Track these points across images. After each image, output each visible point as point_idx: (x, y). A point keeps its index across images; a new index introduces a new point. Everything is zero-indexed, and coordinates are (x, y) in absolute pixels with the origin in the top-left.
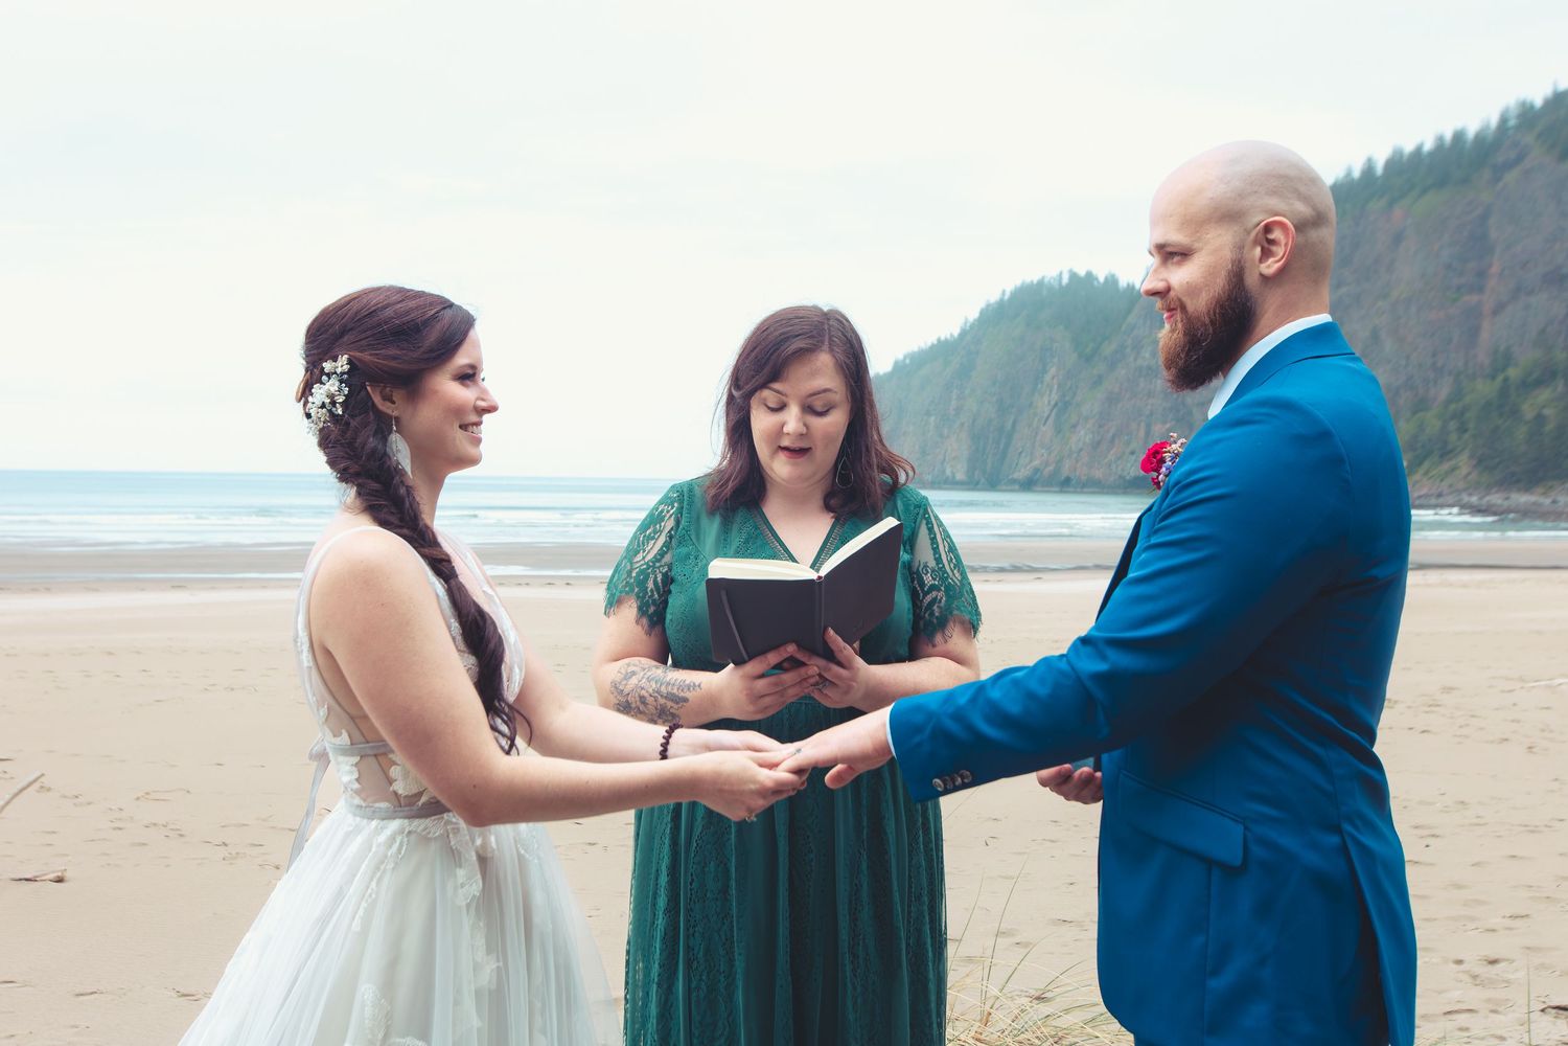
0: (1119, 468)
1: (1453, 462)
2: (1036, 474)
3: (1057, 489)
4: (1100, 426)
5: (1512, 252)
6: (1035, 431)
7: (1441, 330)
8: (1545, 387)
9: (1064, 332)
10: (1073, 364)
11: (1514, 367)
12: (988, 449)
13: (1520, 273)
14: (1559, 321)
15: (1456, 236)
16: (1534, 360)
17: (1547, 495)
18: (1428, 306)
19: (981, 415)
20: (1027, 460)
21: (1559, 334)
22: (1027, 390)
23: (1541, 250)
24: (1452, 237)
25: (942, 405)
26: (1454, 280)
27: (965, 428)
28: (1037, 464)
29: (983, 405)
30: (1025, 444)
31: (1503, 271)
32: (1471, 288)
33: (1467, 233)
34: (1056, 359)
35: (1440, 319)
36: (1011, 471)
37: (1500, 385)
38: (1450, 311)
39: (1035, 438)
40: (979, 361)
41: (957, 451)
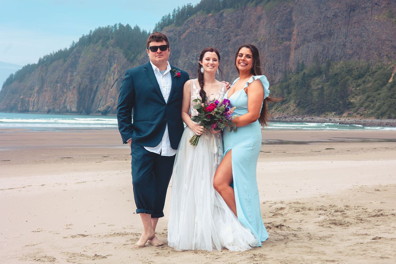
1: (287, 105)
2: (108, 109)
5: (302, 26)
6: (107, 91)
7: (276, 55)
8: (318, 77)
9: (120, 49)
10: (124, 63)
11: (306, 69)
12: (86, 98)
13: (305, 34)
14: (320, 53)
15: (281, 19)
16: (313, 67)
17: (326, 118)
18: (272, 45)
19: (82, 83)
20: (104, 103)
21: (320, 58)
22: (103, 73)
23: (313, 26)
24: (280, 19)
25: (63, 79)
26: (280, 36)
27: (76, 89)
28: (109, 105)
29: (83, 79)
30: (103, 96)
31: (298, 33)
32: (287, 39)
33: (285, 18)
34: (116, 61)
35: (276, 50)
36: (97, 107)
37: (302, 76)
38: (280, 47)
39: (107, 93)
40: (80, 60)
41: (72, 99)
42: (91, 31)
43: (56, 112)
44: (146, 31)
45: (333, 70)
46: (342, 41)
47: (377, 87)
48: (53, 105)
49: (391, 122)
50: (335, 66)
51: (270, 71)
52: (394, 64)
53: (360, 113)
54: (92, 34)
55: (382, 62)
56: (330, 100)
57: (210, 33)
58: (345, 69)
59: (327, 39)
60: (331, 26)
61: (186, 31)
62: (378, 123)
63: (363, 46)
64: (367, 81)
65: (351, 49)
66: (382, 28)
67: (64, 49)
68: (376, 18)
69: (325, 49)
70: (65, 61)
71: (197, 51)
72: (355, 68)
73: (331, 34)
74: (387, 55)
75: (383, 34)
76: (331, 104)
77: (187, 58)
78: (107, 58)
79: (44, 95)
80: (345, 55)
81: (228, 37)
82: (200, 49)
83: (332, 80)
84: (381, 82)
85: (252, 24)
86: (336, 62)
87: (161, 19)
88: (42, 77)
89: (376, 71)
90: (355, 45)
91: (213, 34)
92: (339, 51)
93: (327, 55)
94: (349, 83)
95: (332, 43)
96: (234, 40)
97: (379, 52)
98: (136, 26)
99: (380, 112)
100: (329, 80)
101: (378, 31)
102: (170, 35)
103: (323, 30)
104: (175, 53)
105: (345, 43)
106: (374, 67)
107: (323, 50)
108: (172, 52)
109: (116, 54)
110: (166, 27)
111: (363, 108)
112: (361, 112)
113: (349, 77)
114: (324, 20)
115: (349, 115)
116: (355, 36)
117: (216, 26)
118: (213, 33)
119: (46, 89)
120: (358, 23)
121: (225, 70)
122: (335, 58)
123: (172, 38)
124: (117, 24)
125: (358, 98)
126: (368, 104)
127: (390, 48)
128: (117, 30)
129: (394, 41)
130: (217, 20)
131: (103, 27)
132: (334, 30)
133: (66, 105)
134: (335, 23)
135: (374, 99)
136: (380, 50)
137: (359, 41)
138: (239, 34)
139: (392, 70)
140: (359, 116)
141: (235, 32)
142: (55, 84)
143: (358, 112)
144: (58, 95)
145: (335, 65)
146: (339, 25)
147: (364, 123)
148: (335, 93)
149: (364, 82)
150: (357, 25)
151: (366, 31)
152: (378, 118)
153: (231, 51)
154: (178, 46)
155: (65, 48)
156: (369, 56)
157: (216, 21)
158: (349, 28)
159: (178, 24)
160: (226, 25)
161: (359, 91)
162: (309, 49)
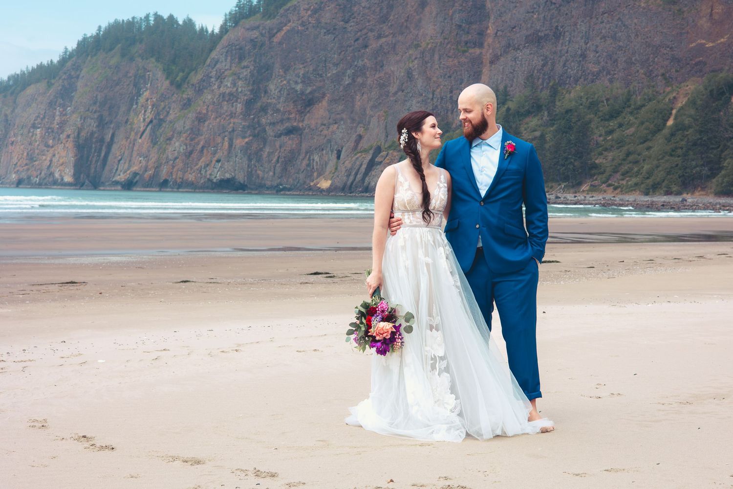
0: (208, 172)
2: (135, 177)
3: (158, 189)
4: (192, 140)
5: (503, 19)
6: (132, 143)
7: (455, 74)
8: (534, 116)
9: (155, 63)
10: (165, 89)
11: (511, 100)
12: (91, 157)
13: (509, 34)
14: (537, 70)
15: (464, 5)
16: (525, 97)
17: (550, 193)
18: (447, 55)
19: (84, 128)
20: (126, 166)
21: (539, 79)
22: (123, 109)
23: (524, 18)
24: (462, 5)
25: (46, 120)
26: (463, 36)
27: (71, 139)
28: (136, 170)
29: (86, 121)
30: (124, 154)
31: (497, 33)
32: (475, 44)
33: (471, 3)
34: (149, 85)
35: (455, 65)
36: (113, 174)
37: (504, 114)
38: (461, 60)
39: (133, 148)
40: (80, 84)
41: (64, 158)
42: (100, 27)
43: (32, 185)
44: (206, 28)
45: (562, 103)
46: (579, 48)
47: (645, 136)
48: (28, 169)
49: (672, 200)
50: (567, 95)
51: (444, 105)
52: (677, 92)
53: (614, 185)
54: (101, 33)
55: (654, 87)
56: (557, 160)
57: (328, 32)
58: (584, 100)
59: (550, 43)
60: (559, 19)
61: (282, 27)
62: (647, 204)
63: (619, 57)
64: (626, 123)
65: (596, 63)
66: (654, 24)
67: (48, 61)
68: (643, 5)
69: (547, 63)
70: (50, 85)
71: (304, 67)
72: (604, 99)
73: (557, 35)
74: (663, 75)
75: (657, 34)
76: (559, 167)
77: (285, 80)
78: (130, 80)
79: (10, 151)
80: (584, 74)
81: (364, 39)
82: (310, 63)
83: (561, 123)
84: (652, 126)
85: (408, 16)
86: (567, 88)
87: (235, 5)
88: (6, 115)
89: (643, 106)
90: (604, 56)
91: (334, 34)
92: (574, 67)
93: (552, 73)
94: (592, 128)
95: (561, 51)
96: (374, 45)
97: (649, 69)
98: (188, 18)
99: (650, 182)
100: (555, 121)
101: (646, 29)
102: (253, 36)
103: (543, 27)
104: (263, 71)
105: (585, 50)
106: (639, 98)
107: (543, 66)
108: (257, 68)
109: (148, 72)
110: (244, 20)
111: (619, 174)
112: (615, 182)
113: (592, 116)
114: (544, 7)
115: (594, 189)
116: (604, 37)
117: (340, 18)
118: (334, 32)
119: (14, 139)
120: (609, 14)
121: (359, 103)
122: (566, 81)
123: (256, 41)
124: (149, 13)
125: (610, 155)
126: (628, 167)
127: (668, 61)
128: (151, 26)
129: (676, 47)
130: (342, 7)
131: (123, 21)
132: (564, 27)
133: (52, 170)
134: (567, 14)
135: (640, 157)
136: (651, 64)
137: (612, 48)
138: (384, 34)
139: (673, 103)
140: (612, 190)
141: (377, 30)
142: (32, 131)
143: (610, 182)
144: (37, 151)
145: (566, 93)
146: (573, 17)
147: (621, 202)
148: (567, 146)
149: (620, 125)
150: (608, 17)
151: (624, 29)
152: (647, 194)
153: (370, 66)
154: (268, 57)
155: (50, 60)
156: (630, 76)
157: (341, 9)
158: (592, 23)
159: (268, 15)
160: (358, 17)
161: (611, 142)
162: (518, 62)
